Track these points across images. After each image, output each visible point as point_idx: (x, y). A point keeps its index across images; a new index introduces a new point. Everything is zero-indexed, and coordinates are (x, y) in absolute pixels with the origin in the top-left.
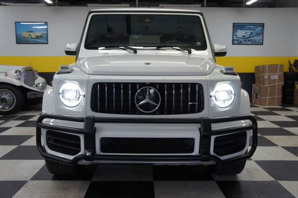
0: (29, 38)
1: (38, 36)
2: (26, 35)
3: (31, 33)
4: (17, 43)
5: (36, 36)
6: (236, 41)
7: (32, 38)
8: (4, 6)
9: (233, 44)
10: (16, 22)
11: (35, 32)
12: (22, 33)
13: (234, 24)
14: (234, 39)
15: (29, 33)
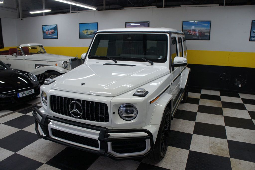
0: (87, 34)
1: (92, 33)
2: (85, 32)
3: (88, 31)
4: (80, 38)
5: (91, 33)
6: (254, 38)
7: (88, 34)
8: (73, 13)
9: (250, 41)
10: (79, 24)
11: (90, 30)
12: (83, 31)
13: (253, 21)
14: (251, 36)
15: (87, 31)
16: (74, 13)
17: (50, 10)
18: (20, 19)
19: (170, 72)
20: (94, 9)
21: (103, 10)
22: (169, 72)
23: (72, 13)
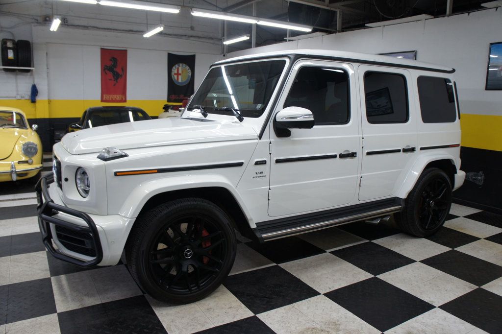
16: (292, 40)
17: (247, 37)
18: (223, 55)
19: (260, 137)
20: (308, 30)
21: (335, 32)
22: (257, 137)
23: (290, 40)
